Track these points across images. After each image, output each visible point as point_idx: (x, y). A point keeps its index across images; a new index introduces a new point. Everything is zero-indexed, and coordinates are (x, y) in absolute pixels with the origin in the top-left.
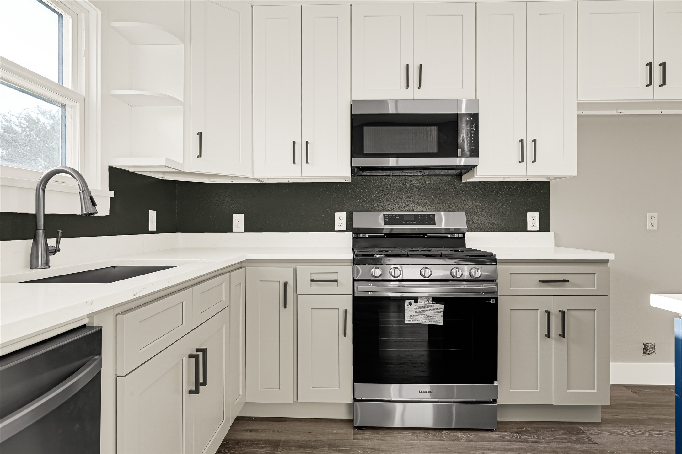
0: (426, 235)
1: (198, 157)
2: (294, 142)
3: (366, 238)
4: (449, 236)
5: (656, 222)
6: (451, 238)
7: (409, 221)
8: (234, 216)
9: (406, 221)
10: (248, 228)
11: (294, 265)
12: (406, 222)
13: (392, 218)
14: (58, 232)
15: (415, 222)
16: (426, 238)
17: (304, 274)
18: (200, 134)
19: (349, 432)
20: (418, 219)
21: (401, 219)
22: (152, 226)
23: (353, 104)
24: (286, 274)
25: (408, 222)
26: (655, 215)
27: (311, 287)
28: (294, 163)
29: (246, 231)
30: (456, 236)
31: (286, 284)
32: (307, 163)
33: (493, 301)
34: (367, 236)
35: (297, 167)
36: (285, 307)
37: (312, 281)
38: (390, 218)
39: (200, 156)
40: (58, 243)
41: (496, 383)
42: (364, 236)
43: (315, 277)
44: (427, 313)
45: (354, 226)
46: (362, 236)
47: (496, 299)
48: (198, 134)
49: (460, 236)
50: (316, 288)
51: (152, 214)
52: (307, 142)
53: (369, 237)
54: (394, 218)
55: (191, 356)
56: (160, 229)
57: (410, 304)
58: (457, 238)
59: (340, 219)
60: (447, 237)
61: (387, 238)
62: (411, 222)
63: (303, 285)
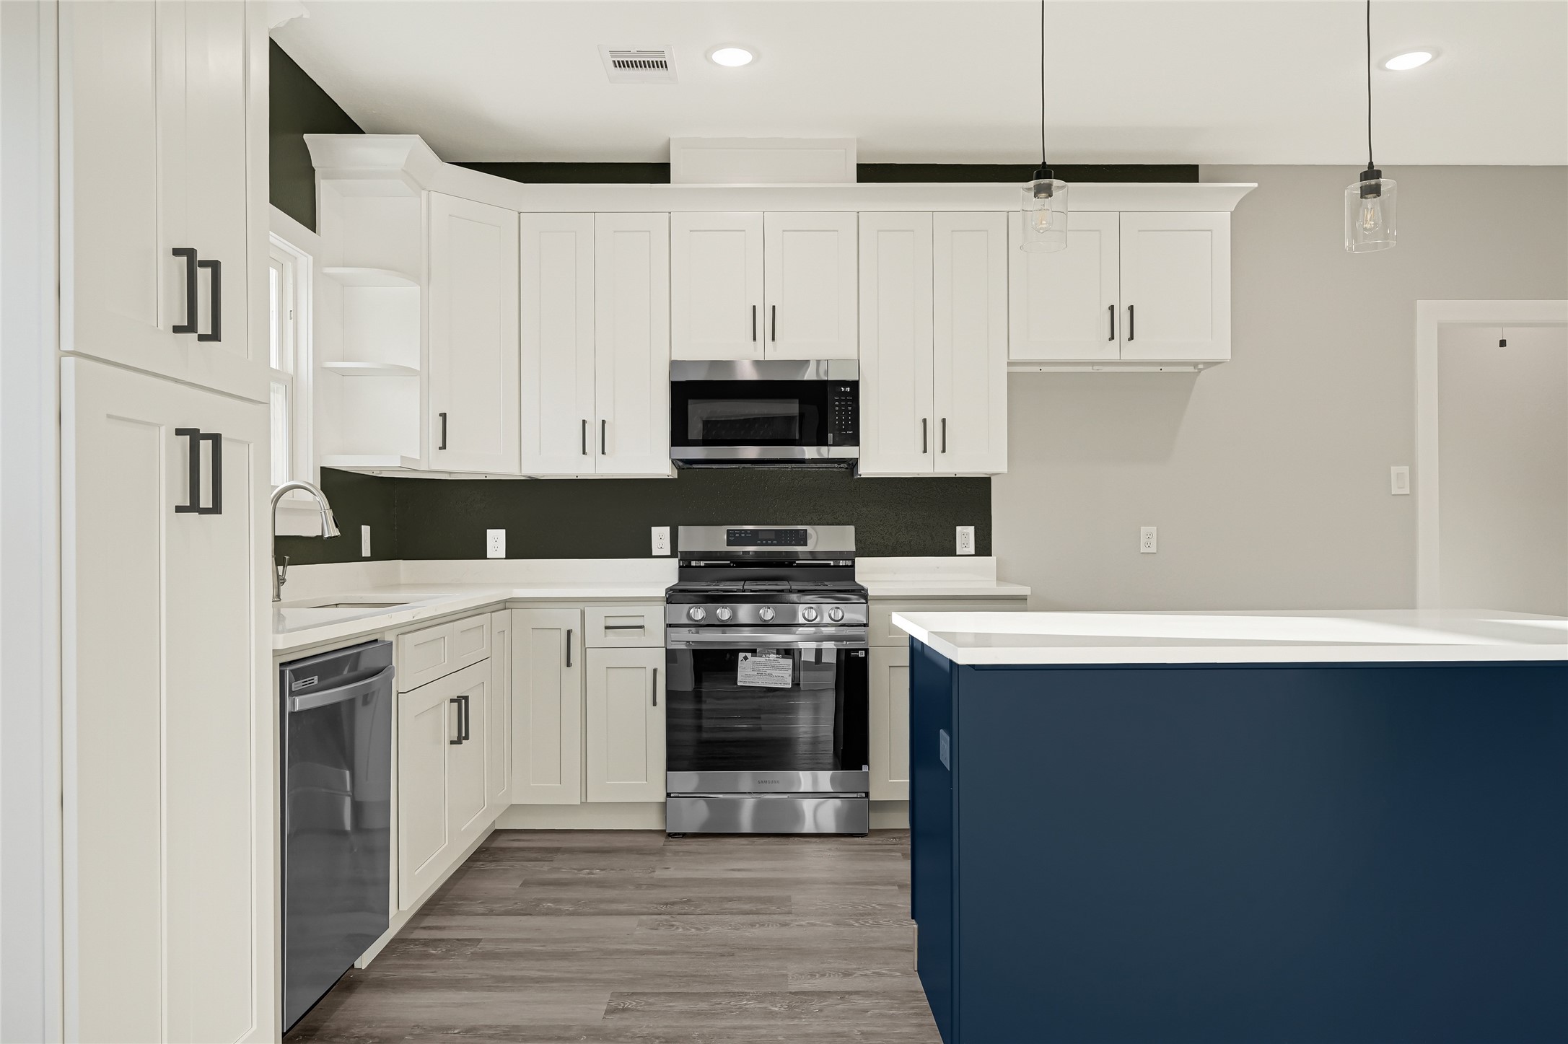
0: (795, 563)
1: (440, 448)
2: (584, 422)
3: (700, 567)
4: (832, 564)
5: (1154, 541)
6: (834, 566)
7: (767, 540)
8: (490, 532)
9: (762, 540)
10: (511, 554)
11: (581, 605)
12: (762, 542)
13: (740, 535)
14: (285, 558)
15: (775, 542)
16: (795, 567)
17: (596, 617)
18: (444, 416)
19: (660, 841)
20: (782, 538)
21: (753, 538)
22: (366, 551)
23: (674, 365)
24: (570, 619)
25: (764, 542)
26: (1153, 529)
27: (605, 636)
28: (584, 453)
29: (508, 557)
30: (841, 564)
31: (569, 632)
32: (603, 453)
33: (861, 654)
34: (702, 564)
35: (589, 459)
36: (569, 665)
37: (607, 628)
38: (737, 535)
39: (444, 447)
40: (284, 571)
41: (865, 768)
42: (697, 565)
43: (612, 623)
44: (768, 672)
45: (682, 547)
46: (693, 563)
47: (866, 651)
48: (440, 415)
49: (849, 563)
50: (614, 638)
51: (366, 530)
52: (604, 422)
53: (707, 566)
54: (743, 535)
55: (452, 701)
56: (376, 556)
57: (746, 658)
58: (842, 566)
59: (660, 537)
60: (828, 565)
61: (733, 567)
62: (770, 542)
63: (595, 634)
